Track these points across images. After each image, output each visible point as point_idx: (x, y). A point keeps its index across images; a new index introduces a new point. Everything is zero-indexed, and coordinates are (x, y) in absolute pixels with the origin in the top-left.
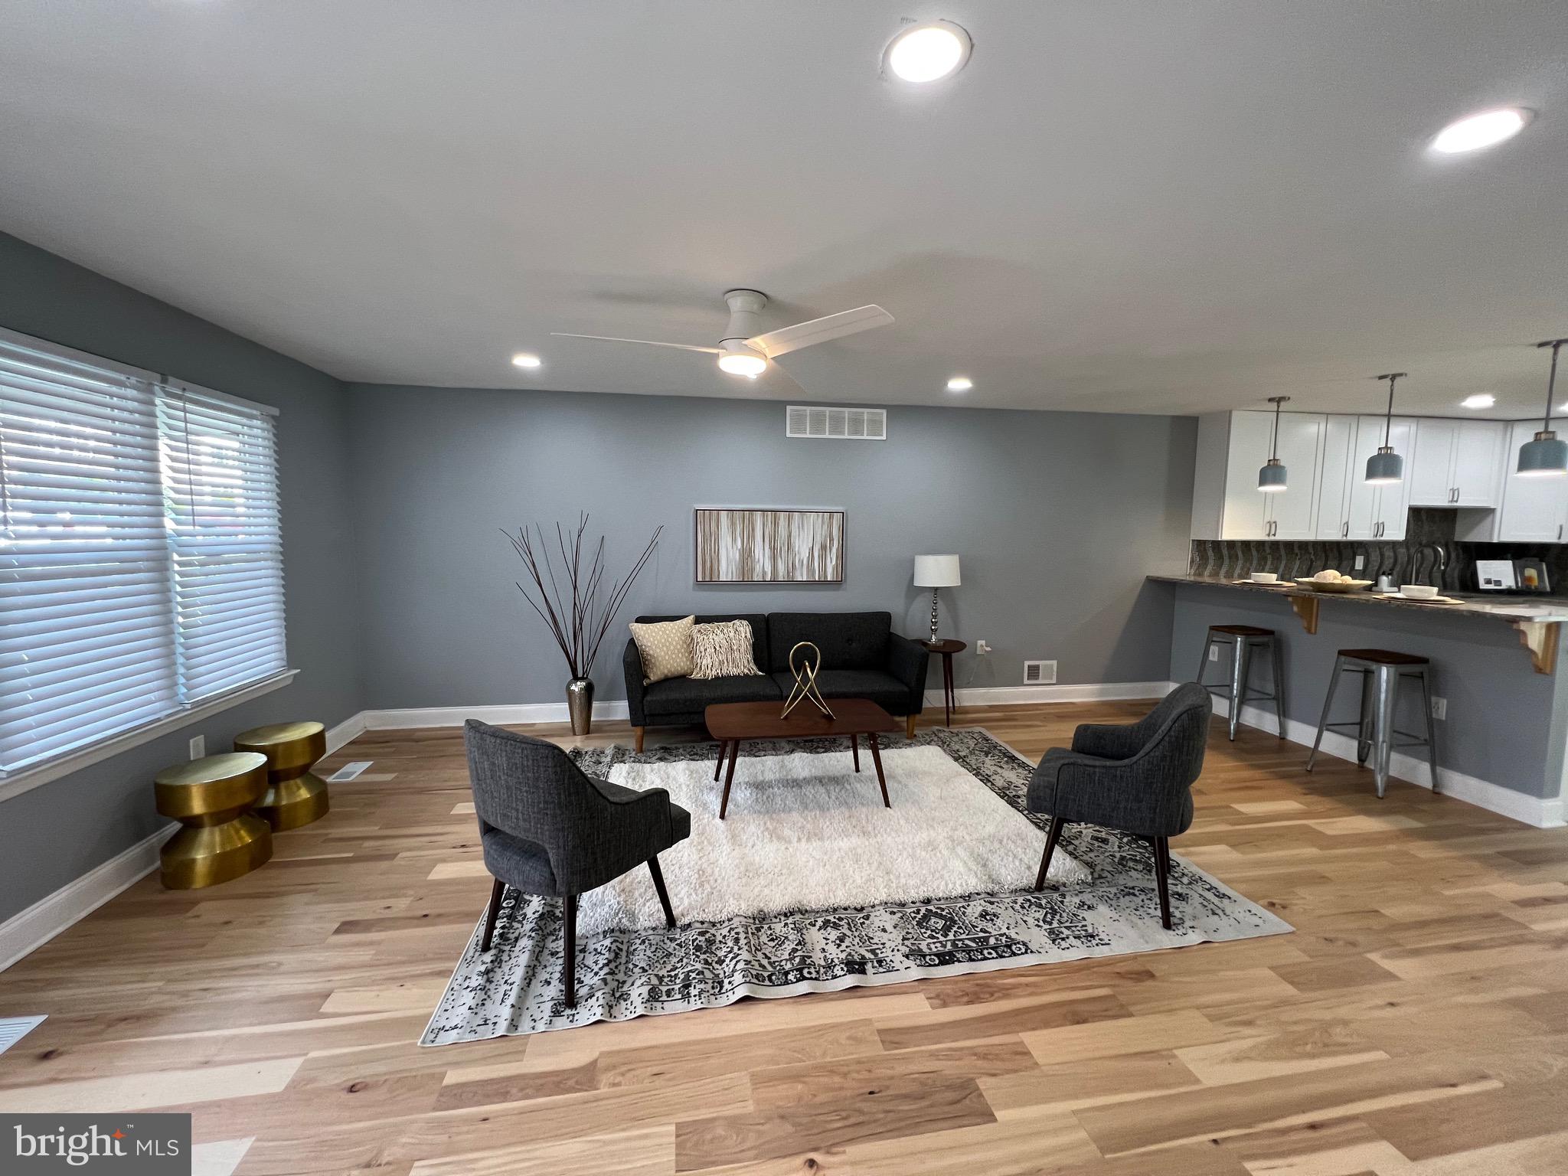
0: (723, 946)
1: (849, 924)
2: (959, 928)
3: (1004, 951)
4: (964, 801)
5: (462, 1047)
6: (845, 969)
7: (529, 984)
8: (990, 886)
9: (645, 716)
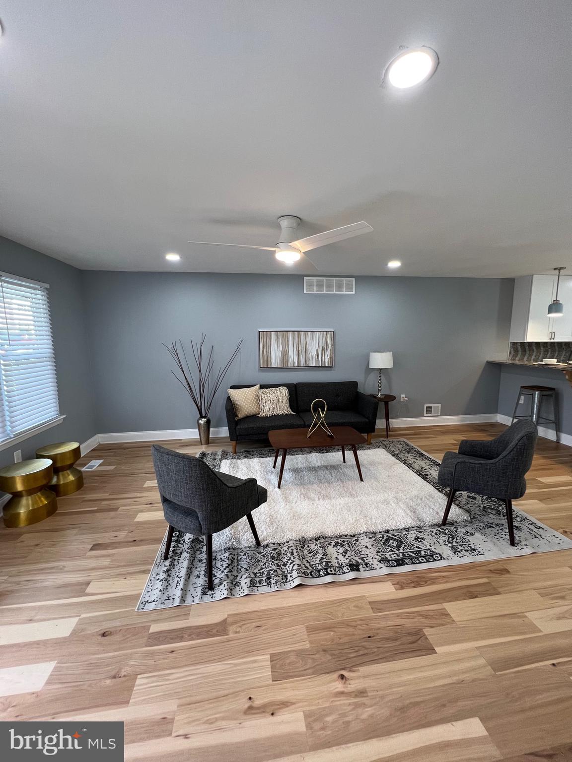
0: (285, 556)
1: (348, 544)
2: (405, 546)
3: (429, 559)
4: (400, 478)
5: (158, 612)
6: (349, 569)
7: (189, 578)
8: (419, 523)
9: (237, 436)
